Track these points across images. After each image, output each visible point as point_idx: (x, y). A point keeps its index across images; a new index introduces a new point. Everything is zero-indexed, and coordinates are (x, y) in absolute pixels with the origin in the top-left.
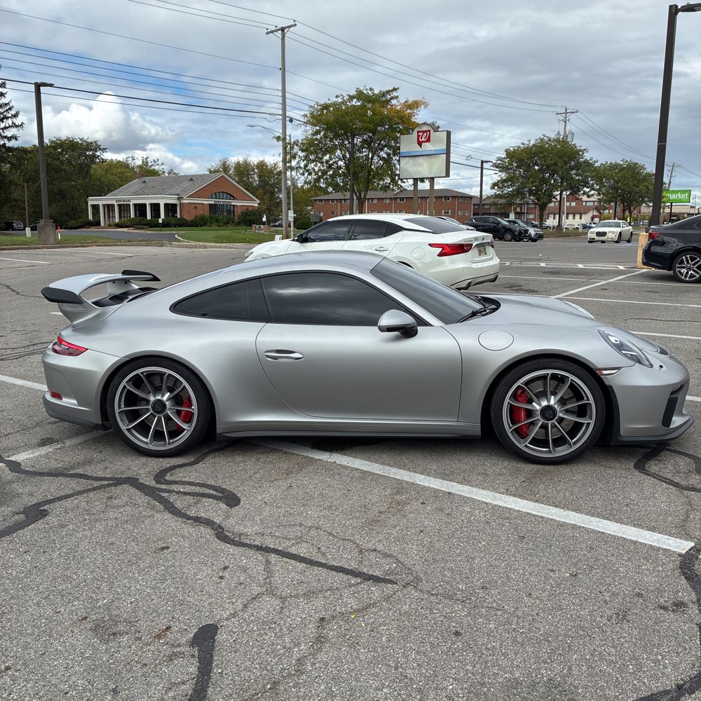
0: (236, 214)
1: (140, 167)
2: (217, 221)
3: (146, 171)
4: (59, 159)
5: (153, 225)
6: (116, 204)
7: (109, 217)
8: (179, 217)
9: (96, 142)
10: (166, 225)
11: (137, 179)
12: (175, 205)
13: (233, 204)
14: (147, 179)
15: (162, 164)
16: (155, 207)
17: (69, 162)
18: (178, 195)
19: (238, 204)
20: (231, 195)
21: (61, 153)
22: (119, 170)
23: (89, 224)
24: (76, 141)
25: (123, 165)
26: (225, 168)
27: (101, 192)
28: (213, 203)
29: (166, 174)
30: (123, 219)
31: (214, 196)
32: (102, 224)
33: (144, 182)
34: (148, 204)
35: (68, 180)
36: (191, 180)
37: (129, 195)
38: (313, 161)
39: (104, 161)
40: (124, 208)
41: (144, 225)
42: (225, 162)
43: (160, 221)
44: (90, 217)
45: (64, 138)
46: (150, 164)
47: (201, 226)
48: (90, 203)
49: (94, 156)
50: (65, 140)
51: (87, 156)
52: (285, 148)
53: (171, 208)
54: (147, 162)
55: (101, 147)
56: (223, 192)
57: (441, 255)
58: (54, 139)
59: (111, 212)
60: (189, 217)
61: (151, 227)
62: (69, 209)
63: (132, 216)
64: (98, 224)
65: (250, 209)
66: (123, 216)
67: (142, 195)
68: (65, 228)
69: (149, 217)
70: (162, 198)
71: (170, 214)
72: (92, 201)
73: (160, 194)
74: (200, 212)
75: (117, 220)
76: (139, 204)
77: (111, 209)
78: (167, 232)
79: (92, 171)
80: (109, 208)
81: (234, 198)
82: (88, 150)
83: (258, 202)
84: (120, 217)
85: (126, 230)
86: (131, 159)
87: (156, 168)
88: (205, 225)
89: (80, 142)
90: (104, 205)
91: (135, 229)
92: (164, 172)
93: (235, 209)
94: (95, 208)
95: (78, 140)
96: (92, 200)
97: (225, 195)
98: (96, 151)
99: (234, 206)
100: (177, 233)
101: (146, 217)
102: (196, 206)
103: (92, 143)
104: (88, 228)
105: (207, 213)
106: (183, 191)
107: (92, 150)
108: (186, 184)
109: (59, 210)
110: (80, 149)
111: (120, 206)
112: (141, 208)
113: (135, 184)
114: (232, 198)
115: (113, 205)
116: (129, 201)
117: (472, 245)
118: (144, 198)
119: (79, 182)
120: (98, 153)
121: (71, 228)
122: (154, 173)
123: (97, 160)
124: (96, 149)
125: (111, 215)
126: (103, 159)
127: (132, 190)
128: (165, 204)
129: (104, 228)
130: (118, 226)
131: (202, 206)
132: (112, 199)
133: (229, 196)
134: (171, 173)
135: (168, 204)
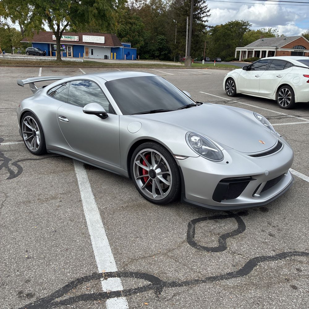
1: (267, 33)
3: (269, 35)
4: (231, 30)
6: (247, 51)
7: (244, 57)
9: (247, 22)
11: (260, 39)
12: (274, 52)
13: (304, 51)
14: (264, 39)
15: (278, 32)
16: (264, 52)
17: (235, 31)
18: (276, 47)
19: (307, 52)
20: (304, 47)
21: (232, 28)
22: (256, 35)
23: (235, 60)
24: (239, 21)
25: (259, 32)
28: (294, 51)
30: (249, 58)
31: (295, 47)
32: (240, 60)
33: (263, 40)
34: (261, 51)
35: (233, 40)
37: (254, 47)
39: (250, 30)
44: (236, 57)
45: (234, 21)
46: (272, 32)
48: (236, 50)
49: (246, 28)
50: (235, 22)
51: (242, 29)
53: (271, 53)
54: (270, 31)
55: (250, 24)
56: (302, 46)
58: (230, 21)
59: (245, 55)
63: (253, 56)
64: (238, 60)
66: (250, 56)
67: (260, 46)
68: (225, 61)
70: (268, 48)
71: (271, 56)
72: (238, 49)
73: (268, 46)
75: (246, 58)
76: (258, 51)
77: (245, 53)
79: (244, 36)
80: (245, 52)
81: (306, 49)
82: (243, 25)
84: (248, 57)
85: (248, 63)
86: (263, 30)
87: (275, 33)
89: (241, 22)
90: (242, 51)
92: (279, 36)
93: (305, 54)
94: (239, 52)
95: (240, 21)
96: (237, 49)
97: (301, 47)
98: (247, 26)
99: (305, 52)
101: (259, 57)
102: (284, 52)
104: (233, 61)
106: (279, 45)
107: (245, 25)
108: (283, 41)
109: (226, 53)
110: (240, 25)
111: (249, 52)
112: (258, 53)
113: (258, 41)
114: (304, 49)
115: (246, 51)
116: (253, 49)
119: (237, 40)
120: (248, 27)
121: (227, 61)
122: (273, 36)
123: (247, 31)
124: (247, 25)
125: (245, 56)
126: (249, 30)
127: (256, 44)
128: (269, 51)
129: (240, 62)
130: (246, 61)
131: (287, 52)
132: (246, 49)
133: (303, 48)
134: (282, 36)
135: (271, 51)
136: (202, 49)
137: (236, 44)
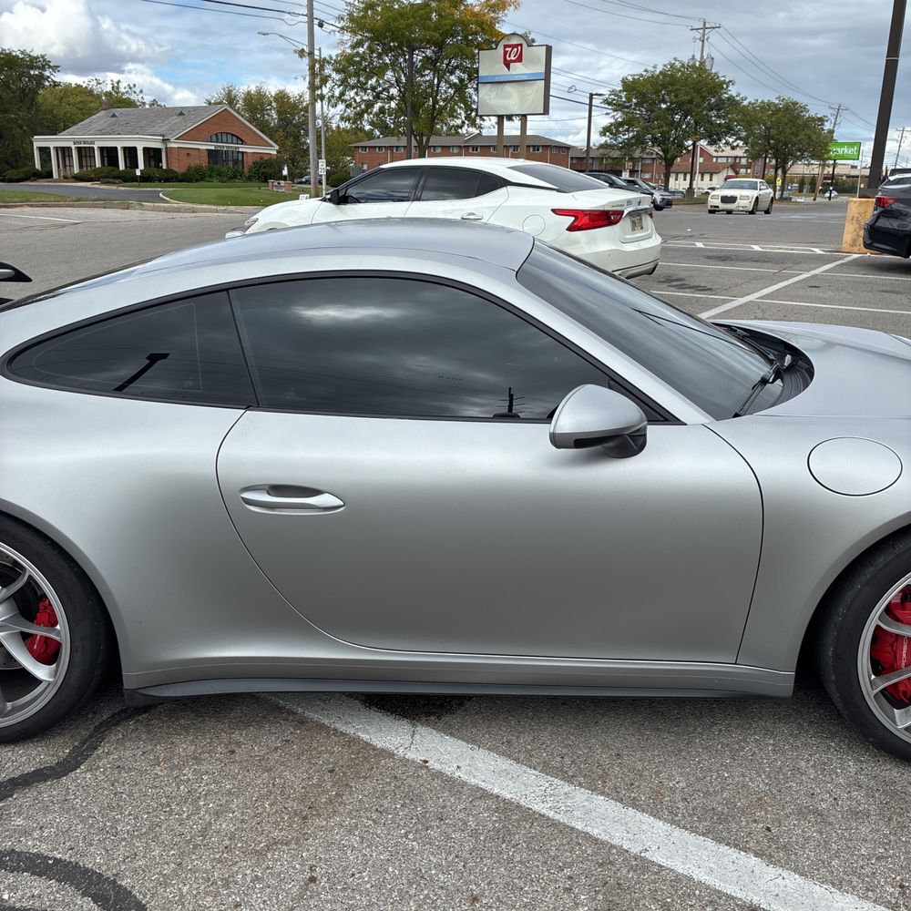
0: (245, 165)
1: (108, 94)
2: (219, 175)
3: (118, 101)
5: (128, 178)
6: (73, 147)
7: (65, 166)
8: (164, 167)
9: (43, 57)
10: (145, 178)
11: (103, 112)
12: (159, 150)
13: (241, 150)
14: (117, 111)
15: (141, 92)
16: (130, 153)
17: (6, 85)
18: (163, 136)
19: (248, 151)
20: (238, 138)
22: (79, 99)
23: (37, 176)
24: (14, 54)
25: (85, 92)
26: (231, 100)
27: (54, 130)
28: (213, 148)
29: (147, 106)
30: (85, 169)
31: (214, 138)
32: (55, 175)
33: (114, 116)
34: (119, 149)
35: (6, 111)
36: (181, 114)
37: (94, 134)
38: (353, 88)
39: (56, 84)
40: (85, 153)
41: (114, 178)
42: (230, 91)
43: (138, 173)
44: (38, 166)
46: (122, 90)
47: (197, 181)
48: (36, 145)
49: (41, 78)
51: (31, 77)
52: (312, 68)
53: (153, 155)
54: (118, 88)
55: (52, 65)
56: (232, 135)
57: (571, 228)
59: (67, 159)
60: (179, 168)
61: (125, 181)
62: (9, 153)
63: (98, 164)
64: (49, 175)
65: (266, 158)
66: (84, 164)
67: (110, 134)
68: (3, 181)
69: (122, 167)
70: (139, 139)
71: (153, 163)
72: (39, 142)
73: (137, 134)
74: (194, 162)
75: (76, 170)
76: (107, 148)
77: (67, 154)
78: (148, 188)
79: (40, 99)
80: (65, 152)
81: (243, 142)
82: (33, 68)
83: (277, 147)
84: (81, 166)
85: (88, 184)
86: (95, 83)
87: (133, 97)
88: (202, 179)
89: (21, 56)
90: (57, 149)
91: (103, 183)
92: (144, 103)
93: (245, 158)
94: (45, 152)
95: (18, 53)
96: (38, 140)
97: (229, 136)
98: (44, 70)
99: (243, 153)
100: (160, 190)
101: (117, 165)
102: (188, 152)
103: (38, 58)
104: (35, 180)
105: (204, 162)
106: (169, 130)
107: (39, 68)
108: (175, 120)
110: (21, 66)
111: (79, 149)
112: (109, 154)
113: (100, 118)
114: (240, 142)
115: (69, 149)
116: (93, 142)
117: (623, 212)
118: (113, 139)
119: (21, 114)
120: (47, 73)
121: (10, 181)
122: (129, 104)
123: (47, 84)
124: (44, 66)
125: (67, 163)
126: (54, 82)
127: (97, 126)
128: (145, 149)
129: (56, 181)
130: (78, 178)
131: (197, 152)
132: (65, 139)
133: (235, 138)
134: (153, 104)
135: (149, 149)
137: (21, 127)
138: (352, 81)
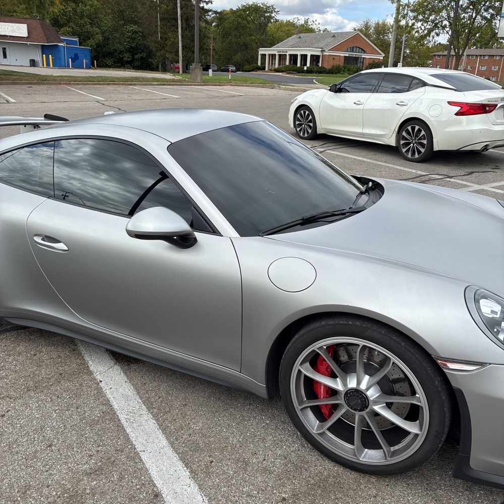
0: (364, 65)
1: (302, 25)
2: (349, 70)
3: (306, 29)
4: (246, 19)
5: (300, 71)
6: (277, 54)
7: (272, 64)
8: (320, 66)
9: (272, 6)
10: (309, 71)
11: (295, 36)
12: (319, 56)
13: (363, 56)
14: (302, 35)
16: (304, 57)
17: (253, 21)
18: (322, 48)
19: (367, 57)
20: (362, 50)
21: (248, 15)
22: (287, 28)
23: (258, 69)
24: (259, 5)
25: (290, 24)
26: (367, 27)
27: (271, 44)
28: (348, 55)
29: (322, 32)
30: (281, 66)
31: (349, 50)
32: (267, 69)
33: (300, 37)
34: (299, 55)
35: (251, 35)
36: (334, 36)
37: (287, 48)
39: (277, 21)
40: (282, 57)
41: (293, 71)
42: (367, 23)
43: (305, 68)
44: (259, 64)
45: (251, 3)
46: (310, 23)
47: (336, 73)
48: (260, 53)
49: (270, 17)
50: (252, 5)
51: (265, 17)
53: (315, 59)
54: (307, 22)
55: (276, 10)
56: (359, 48)
58: (245, 4)
59: (274, 60)
60: (327, 66)
61: (299, 73)
62: (249, 57)
63: (287, 63)
64: (264, 69)
65: (376, 61)
66: (281, 63)
67: (296, 47)
68: (242, 71)
69: (299, 65)
70: (310, 50)
71: (315, 63)
72: (262, 51)
73: (309, 47)
74: (336, 63)
75: (277, 66)
76: (293, 55)
77: (274, 58)
78: (309, 77)
79: (268, 29)
80: (273, 56)
81: (365, 52)
82: (266, 12)
83: (384, 55)
84: (279, 64)
85: (280, 74)
86: (296, 20)
87: (314, 27)
88: (339, 73)
89: (262, 6)
90: (269, 55)
91: (288, 74)
92: (320, 30)
93: (364, 61)
94: (264, 56)
97: (358, 49)
98: (272, 13)
99: (364, 58)
100: (313, 77)
101: (297, 65)
102: (334, 57)
103: (269, 7)
104: (256, 71)
105: (342, 63)
106: (325, 45)
107: (269, 12)
108: (330, 39)
109: (242, 58)
110: (261, 12)
111: (280, 55)
112: (294, 58)
113: (293, 39)
114: (363, 52)
115: (275, 55)
116: (286, 52)
118: (297, 50)
119: (258, 36)
120: (273, 15)
121: (246, 71)
122: (311, 31)
123: (272, 21)
124: (272, 11)
125: (273, 63)
126: (276, 19)
127: (290, 43)
128: (311, 55)
129: (267, 72)
130: (277, 71)
131: (338, 58)
132: (274, 50)
133: (360, 50)
134: (325, 31)
135: (314, 55)
136: (205, 51)
137: (257, 43)
138: (420, 17)
